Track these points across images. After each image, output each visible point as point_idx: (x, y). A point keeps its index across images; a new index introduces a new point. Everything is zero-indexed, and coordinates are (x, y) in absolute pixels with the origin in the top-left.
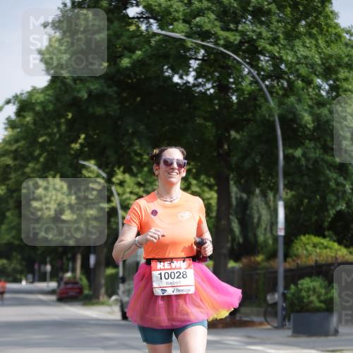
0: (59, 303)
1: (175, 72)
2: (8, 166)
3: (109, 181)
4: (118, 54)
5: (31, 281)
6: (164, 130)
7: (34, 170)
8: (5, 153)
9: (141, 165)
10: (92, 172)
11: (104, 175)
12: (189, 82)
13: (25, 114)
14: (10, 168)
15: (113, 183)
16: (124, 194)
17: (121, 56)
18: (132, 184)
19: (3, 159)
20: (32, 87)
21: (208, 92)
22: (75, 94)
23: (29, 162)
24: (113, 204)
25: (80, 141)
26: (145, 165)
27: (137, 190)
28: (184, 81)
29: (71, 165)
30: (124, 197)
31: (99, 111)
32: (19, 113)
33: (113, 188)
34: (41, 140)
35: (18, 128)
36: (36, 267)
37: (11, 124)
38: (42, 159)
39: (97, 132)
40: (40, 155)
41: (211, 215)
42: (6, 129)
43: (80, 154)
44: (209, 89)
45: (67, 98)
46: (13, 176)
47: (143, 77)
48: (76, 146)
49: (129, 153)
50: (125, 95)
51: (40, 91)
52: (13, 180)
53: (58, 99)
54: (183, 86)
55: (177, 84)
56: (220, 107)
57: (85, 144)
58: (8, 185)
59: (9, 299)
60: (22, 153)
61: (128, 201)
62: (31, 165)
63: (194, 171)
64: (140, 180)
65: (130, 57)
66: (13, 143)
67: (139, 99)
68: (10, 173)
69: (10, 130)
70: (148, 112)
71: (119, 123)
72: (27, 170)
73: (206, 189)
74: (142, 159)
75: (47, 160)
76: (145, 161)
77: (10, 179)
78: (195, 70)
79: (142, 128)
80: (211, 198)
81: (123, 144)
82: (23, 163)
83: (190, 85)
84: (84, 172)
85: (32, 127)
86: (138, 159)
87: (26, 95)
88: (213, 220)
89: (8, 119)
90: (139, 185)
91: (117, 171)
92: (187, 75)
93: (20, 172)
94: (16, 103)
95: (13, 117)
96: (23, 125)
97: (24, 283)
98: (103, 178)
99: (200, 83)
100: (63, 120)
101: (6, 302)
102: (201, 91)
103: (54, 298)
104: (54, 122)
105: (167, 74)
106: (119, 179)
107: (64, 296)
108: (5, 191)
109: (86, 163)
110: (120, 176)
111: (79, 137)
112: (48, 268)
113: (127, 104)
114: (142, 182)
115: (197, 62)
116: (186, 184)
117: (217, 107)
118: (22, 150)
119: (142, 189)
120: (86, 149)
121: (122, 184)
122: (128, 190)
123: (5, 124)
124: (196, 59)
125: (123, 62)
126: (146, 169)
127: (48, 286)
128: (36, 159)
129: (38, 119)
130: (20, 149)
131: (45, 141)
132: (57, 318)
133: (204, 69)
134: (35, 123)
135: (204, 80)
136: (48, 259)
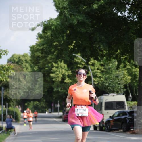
0: (63, 123)
1: (119, 11)
2: (39, 56)
3: (87, 63)
4: (91, 2)
5: (50, 112)
6: (114, 39)
7: (51, 59)
8: (37, 50)
9: (102, 56)
10: (79, 59)
11: (85, 61)
12: (125, 16)
13: (47, 32)
14: (40, 57)
15: (89, 65)
16: (94, 70)
17: (93, 3)
18: (98, 65)
19: (36, 53)
20: (50, 18)
21: (135, 20)
22: (71, 22)
23: (49, 54)
24: (89, 75)
25: (73, 44)
26: (104, 56)
27: (100, 68)
28: (123, 15)
29: (69, 56)
30: (95, 71)
31: (83, 30)
32: (44, 31)
33: (89, 67)
34: (55, 44)
35: (43, 38)
36: (53, 105)
37: (40, 36)
38: (55, 53)
39: (82, 40)
40: (54, 52)
41: (136, 79)
42: (37, 38)
43: (73, 51)
44: (135, 19)
45: (67, 23)
46: (41, 61)
47: (103, 13)
48: (71, 47)
49: (97, 50)
50: (94, 22)
51: (54, 20)
52: (41, 63)
53: (62, 24)
54: (122, 17)
55: (120, 16)
56: (140, 27)
57: (76, 46)
58: (39, 66)
59: (39, 121)
60: (46, 50)
61: (97, 73)
62: (50, 56)
63: (128, 58)
64: (102, 63)
65: (97, 4)
66: (41, 45)
67: (101, 24)
68: (40, 60)
69: (39, 39)
70: (106, 30)
71: (92, 35)
72: (48, 59)
73: (134, 67)
74: (103, 53)
75: (58, 53)
76: (104, 54)
77: (40, 63)
78: (128, 10)
79: (103, 37)
80: (136, 71)
81: (94, 45)
82: (46, 55)
83: (126, 17)
84: (75, 59)
85: (51, 38)
86: (101, 53)
87: (47, 22)
88: (137, 82)
89: (39, 34)
90: (102, 65)
91: (91, 59)
92: (125, 12)
93: (44, 60)
94: (43, 26)
95: (41, 33)
96: (45, 37)
97: (47, 113)
98: (84, 62)
99: (131, 16)
100: (65, 34)
101: (38, 122)
102: (131, 19)
103: (61, 120)
104: (61, 35)
105: (115, 12)
106: (92, 63)
107: (66, 119)
108: (37, 69)
109: (76, 55)
110: (92, 61)
111: (73, 43)
112: (58, 105)
113: (96, 26)
114: (103, 64)
115: (129, 5)
116: (124, 65)
117: (139, 28)
118: (46, 49)
119: (103, 67)
120: (76, 48)
121: (93, 65)
122: (96, 68)
123: (37, 36)
124: (129, 4)
125: (94, 6)
126: (105, 58)
127: (58, 114)
128: (52, 53)
129: (53, 34)
130: (44, 49)
131: (56, 45)
132: (63, 129)
133: (133, 9)
134: (52, 36)
135: (133, 14)
136: (58, 101)
